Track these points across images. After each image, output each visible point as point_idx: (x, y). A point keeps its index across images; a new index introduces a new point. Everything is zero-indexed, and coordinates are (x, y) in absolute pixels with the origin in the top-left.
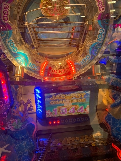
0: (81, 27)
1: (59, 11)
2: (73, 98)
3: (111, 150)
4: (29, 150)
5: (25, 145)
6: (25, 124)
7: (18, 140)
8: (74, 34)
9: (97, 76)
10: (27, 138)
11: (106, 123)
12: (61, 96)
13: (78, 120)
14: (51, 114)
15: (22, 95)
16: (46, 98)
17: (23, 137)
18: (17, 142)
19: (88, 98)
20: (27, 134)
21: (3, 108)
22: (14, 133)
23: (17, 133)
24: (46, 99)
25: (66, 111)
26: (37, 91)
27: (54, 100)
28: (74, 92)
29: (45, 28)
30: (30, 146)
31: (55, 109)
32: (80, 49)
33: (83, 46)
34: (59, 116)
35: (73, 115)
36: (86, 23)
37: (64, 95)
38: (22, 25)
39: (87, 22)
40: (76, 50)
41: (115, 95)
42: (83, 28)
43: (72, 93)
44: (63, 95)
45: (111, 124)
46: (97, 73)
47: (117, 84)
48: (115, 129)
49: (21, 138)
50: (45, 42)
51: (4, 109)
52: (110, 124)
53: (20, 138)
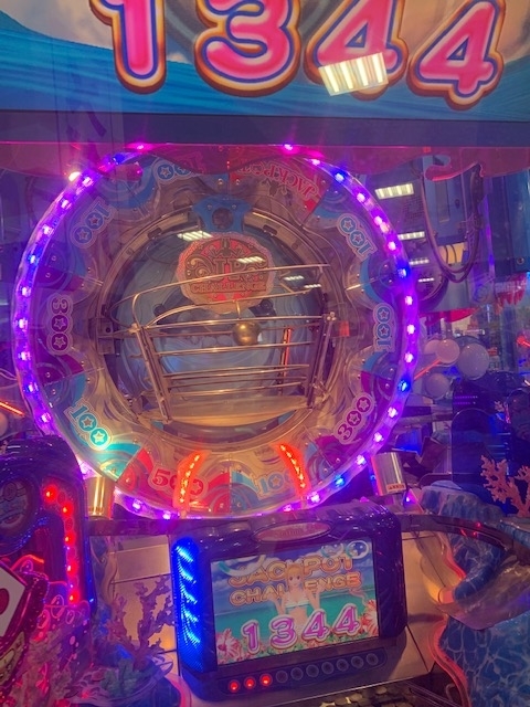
0: (313, 329)
1: (238, 285)
2: (315, 573)
6: (148, 678)
8: (291, 352)
9: (394, 497)
11: (445, 661)
12: (271, 569)
13: (342, 665)
14: (236, 646)
15: (117, 586)
16: (216, 580)
19: (369, 568)
21: (69, 619)
24: (215, 585)
25: (291, 632)
26: (183, 553)
27: (245, 588)
28: (315, 551)
29: (186, 337)
31: (250, 623)
32: (318, 400)
33: (326, 391)
34: (266, 654)
35: (321, 645)
36: (329, 318)
37: (281, 565)
38: (108, 330)
39: (332, 313)
40: (305, 405)
41: (462, 553)
42: (321, 334)
43: (308, 555)
44: (277, 565)
45: (465, 661)
46: (391, 485)
47: (463, 512)
48: (478, 675)
50: (187, 382)
51: (72, 624)
52: (460, 664)
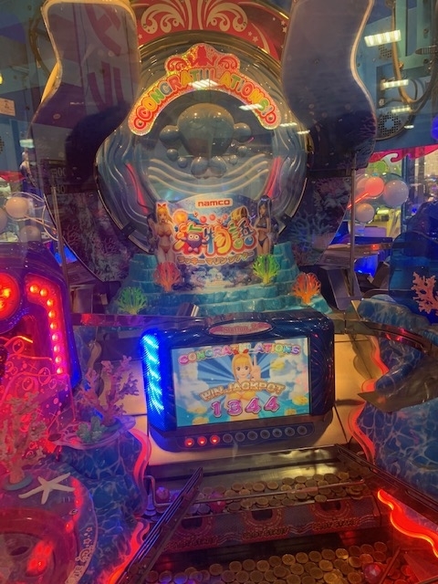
3: (376, 514)
4: (125, 508)
5: (114, 493)
6: (113, 432)
7: (94, 477)
10: (120, 472)
11: (359, 434)
17: (108, 469)
18: (90, 482)
20: (118, 461)
21: (52, 385)
22: (82, 457)
23: (91, 456)
26: (150, 341)
30: (127, 496)
41: (387, 354)
45: (375, 436)
49: (101, 474)
51: (54, 387)
52: (371, 437)
53: (98, 472)
